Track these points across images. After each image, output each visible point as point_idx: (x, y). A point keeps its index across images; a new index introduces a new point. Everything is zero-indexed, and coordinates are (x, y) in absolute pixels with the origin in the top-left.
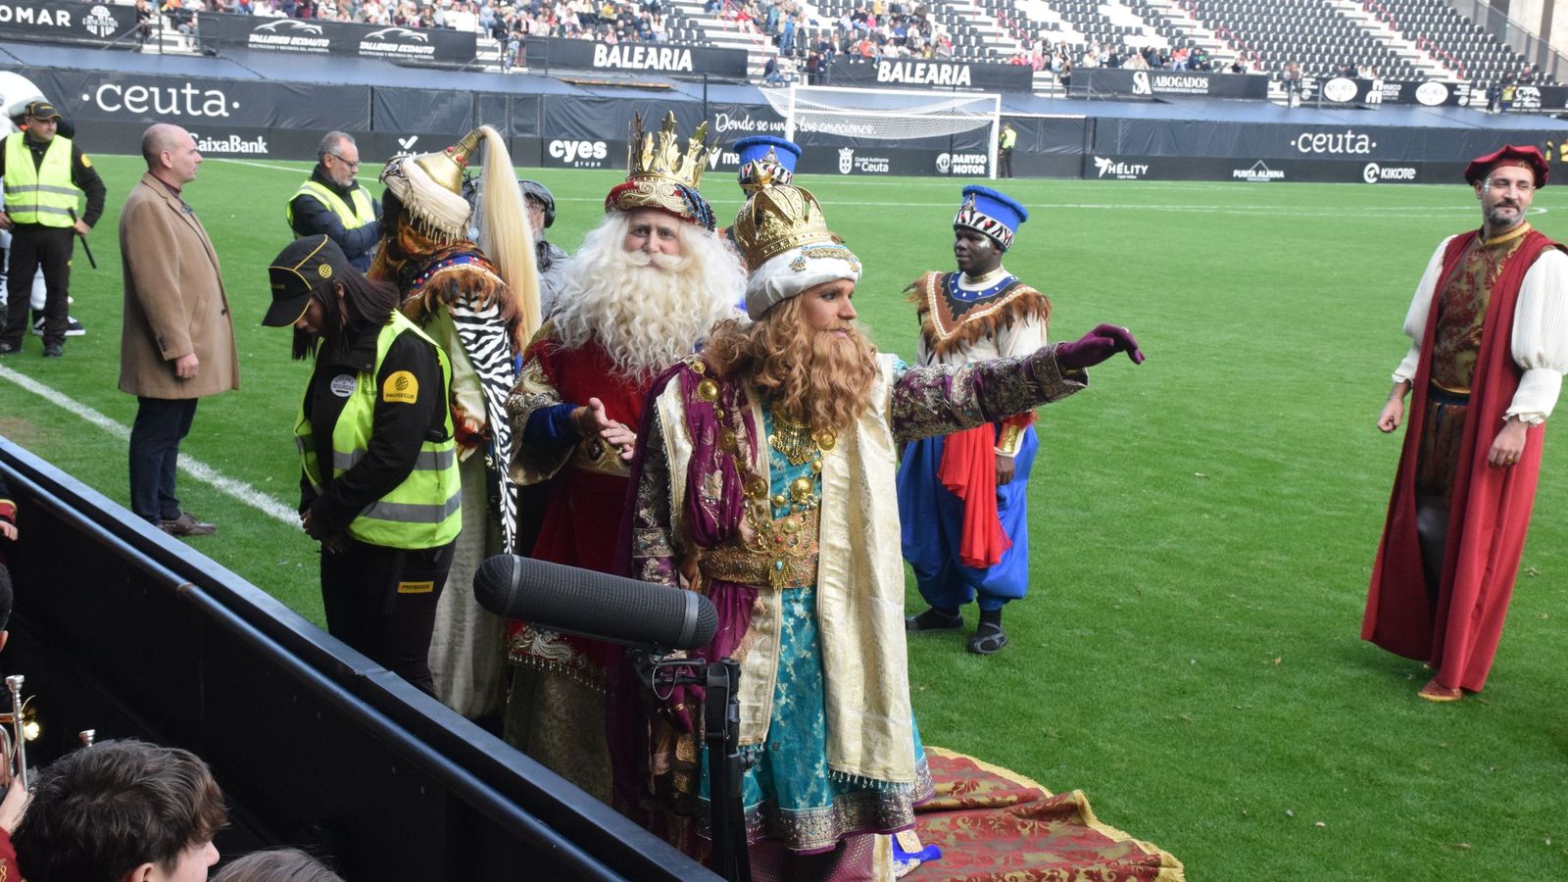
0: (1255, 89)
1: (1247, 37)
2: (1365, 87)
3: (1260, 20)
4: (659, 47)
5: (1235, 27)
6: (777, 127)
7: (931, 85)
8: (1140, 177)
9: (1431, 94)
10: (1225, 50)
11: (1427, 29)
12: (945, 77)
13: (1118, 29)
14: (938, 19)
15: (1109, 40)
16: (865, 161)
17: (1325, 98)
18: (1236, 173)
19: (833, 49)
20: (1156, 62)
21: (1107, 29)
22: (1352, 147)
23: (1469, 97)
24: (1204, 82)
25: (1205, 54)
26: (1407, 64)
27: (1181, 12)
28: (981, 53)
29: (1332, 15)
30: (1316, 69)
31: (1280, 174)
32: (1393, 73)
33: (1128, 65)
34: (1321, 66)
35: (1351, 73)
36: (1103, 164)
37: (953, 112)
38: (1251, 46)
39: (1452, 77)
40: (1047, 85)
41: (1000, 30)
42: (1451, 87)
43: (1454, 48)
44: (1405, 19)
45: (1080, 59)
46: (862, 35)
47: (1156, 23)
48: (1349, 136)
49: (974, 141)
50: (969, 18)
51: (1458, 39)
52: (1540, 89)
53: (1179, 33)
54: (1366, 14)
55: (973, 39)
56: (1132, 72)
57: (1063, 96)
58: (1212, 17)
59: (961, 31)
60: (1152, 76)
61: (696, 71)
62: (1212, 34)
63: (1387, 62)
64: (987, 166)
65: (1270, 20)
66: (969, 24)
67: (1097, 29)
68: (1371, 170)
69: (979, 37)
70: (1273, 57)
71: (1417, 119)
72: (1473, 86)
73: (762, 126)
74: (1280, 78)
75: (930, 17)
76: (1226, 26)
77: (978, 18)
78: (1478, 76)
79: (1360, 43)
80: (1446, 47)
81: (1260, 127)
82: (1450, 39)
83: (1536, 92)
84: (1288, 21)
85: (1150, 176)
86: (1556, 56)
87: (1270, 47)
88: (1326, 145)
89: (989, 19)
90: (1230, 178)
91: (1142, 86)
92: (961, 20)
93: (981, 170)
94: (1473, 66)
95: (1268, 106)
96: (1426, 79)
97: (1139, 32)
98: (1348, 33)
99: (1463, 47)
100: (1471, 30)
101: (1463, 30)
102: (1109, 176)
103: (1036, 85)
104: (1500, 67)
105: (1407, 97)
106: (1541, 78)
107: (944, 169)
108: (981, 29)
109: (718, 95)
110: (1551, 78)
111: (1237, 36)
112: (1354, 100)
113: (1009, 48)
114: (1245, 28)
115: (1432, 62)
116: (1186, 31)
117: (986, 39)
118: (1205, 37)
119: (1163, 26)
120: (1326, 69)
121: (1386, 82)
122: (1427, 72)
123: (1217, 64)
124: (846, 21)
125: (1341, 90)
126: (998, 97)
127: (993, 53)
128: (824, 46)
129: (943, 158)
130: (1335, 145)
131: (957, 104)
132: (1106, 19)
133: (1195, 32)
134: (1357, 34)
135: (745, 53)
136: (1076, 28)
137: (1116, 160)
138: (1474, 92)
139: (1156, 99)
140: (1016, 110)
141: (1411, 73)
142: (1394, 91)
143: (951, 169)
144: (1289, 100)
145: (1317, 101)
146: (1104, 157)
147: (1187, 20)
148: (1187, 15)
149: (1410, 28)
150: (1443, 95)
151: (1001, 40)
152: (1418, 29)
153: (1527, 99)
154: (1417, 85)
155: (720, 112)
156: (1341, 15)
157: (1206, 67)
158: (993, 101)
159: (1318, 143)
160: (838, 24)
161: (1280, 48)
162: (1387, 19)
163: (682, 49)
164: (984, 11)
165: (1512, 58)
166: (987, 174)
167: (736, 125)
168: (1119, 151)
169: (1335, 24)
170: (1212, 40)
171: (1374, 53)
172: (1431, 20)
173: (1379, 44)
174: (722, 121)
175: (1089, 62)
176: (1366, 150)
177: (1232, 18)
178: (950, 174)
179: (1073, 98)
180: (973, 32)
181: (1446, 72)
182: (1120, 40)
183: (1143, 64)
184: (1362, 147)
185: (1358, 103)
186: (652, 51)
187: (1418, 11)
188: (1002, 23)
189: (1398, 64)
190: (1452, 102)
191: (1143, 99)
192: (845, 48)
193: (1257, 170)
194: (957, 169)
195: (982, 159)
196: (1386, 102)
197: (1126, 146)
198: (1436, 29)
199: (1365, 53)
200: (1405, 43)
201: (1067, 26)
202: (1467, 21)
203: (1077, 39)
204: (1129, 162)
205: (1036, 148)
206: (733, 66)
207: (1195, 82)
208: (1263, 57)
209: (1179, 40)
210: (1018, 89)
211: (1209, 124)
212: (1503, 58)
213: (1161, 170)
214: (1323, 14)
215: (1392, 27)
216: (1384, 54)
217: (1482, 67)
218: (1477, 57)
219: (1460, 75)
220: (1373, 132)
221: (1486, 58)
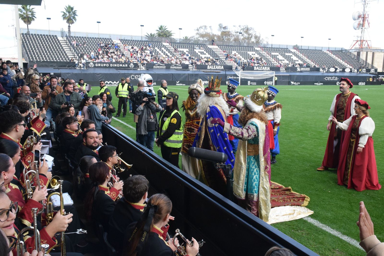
0: (318, 70)
1: (316, 61)
2: (336, 69)
3: (318, 58)
4: (218, 65)
5: (314, 60)
6: (238, 78)
7: (263, 70)
8: (299, 85)
9: (348, 70)
10: (312, 63)
11: (346, 59)
12: (265, 69)
13: (294, 60)
14: (264, 59)
15: (293, 62)
16: (252, 83)
17: (330, 71)
18: (315, 84)
19: (247, 65)
20: (301, 66)
21: (293, 60)
22: (334, 79)
23: (354, 71)
24: (309, 69)
25: (309, 64)
26: (343, 65)
27: (305, 57)
28: (271, 65)
29: (330, 57)
30: (328, 66)
31: (322, 84)
32: (341, 67)
33: (296, 66)
34: (329, 66)
35: (334, 67)
36: (292, 83)
37: (267, 75)
38: (317, 63)
39: (351, 67)
40: (282, 70)
41: (274, 61)
42: (351, 69)
43: (351, 62)
44: (343, 58)
45: (288, 65)
46: (251, 62)
47: (301, 59)
48: (334, 77)
49: (271, 79)
50: (269, 59)
51: (352, 61)
52: (366, 69)
53: (305, 61)
54: (336, 57)
55: (270, 63)
56: (297, 67)
57: (285, 71)
58: (310, 58)
59: (268, 61)
60: (300, 68)
61: (224, 69)
62: (310, 61)
63: (340, 65)
64: (273, 83)
65: (320, 58)
66: (269, 60)
67: (291, 60)
68: (338, 83)
69: (271, 62)
70: (321, 65)
71: (345, 74)
72: (354, 69)
73: (235, 78)
74: (322, 68)
75: (263, 59)
76: (312, 59)
77: (271, 59)
78: (355, 67)
79: (335, 62)
80: (350, 62)
81: (319, 76)
82: (350, 61)
83: (365, 70)
84: (323, 59)
85: (300, 84)
86: (368, 64)
87: (320, 63)
88: (330, 79)
89: (272, 59)
90: (314, 85)
91: (299, 69)
92: (268, 60)
93: (272, 84)
94: (354, 66)
95: (320, 73)
96: (347, 68)
97: (298, 61)
98: (333, 60)
99: (353, 62)
100: (354, 60)
101: (352, 60)
102: (293, 85)
103: (281, 70)
104: (359, 66)
105: (344, 71)
106: (366, 67)
107: (266, 84)
108: (271, 61)
109: (228, 73)
110: (368, 67)
111: (314, 61)
112: (334, 71)
113: (276, 64)
114: (316, 60)
115: (348, 65)
116: (306, 60)
117: (272, 63)
118: (309, 61)
119: (302, 60)
120: (330, 66)
121: (340, 68)
122: (347, 67)
123: (311, 66)
124: (249, 60)
125: (332, 70)
126: (274, 72)
127: (273, 65)
128: (245, 64)
129: (265, 82)
130: (331, 79)
131: (267, 73)
132: (292, 59)
133: (307, 61)
134: (335, 60)
135: (232, 66)
136: (287, 60)
137: (294, 82)
138: (355, 70)
139: (301, 72)
140: (277, 74)
141: (344, 67)
142: (341, 70)
143: (267, 84)
144: (323, 72)
145: (328, 72)
146: (292, 82)
147: (306, 59)
148: (306, 58)
149: (343, 59)
150: (350, 70)
151: (275, 63)
152: (345, 59)
153: (364, 71)
154: (345, 69)
155: (228, 76)
156: (332, 57)
157: (310, 66)
158: (274, 73)
159: (329, 79)
160: (247, 61)
161: (322, 63)
162: (340, 58)
163: (222, 66)
164: (272, 58)
165: (361, 64)
166: (273, 85)
167: (231, 77)
168: (295, 80)
169: (331, 59)
170: (310, 62)
171: (338, 64)
172: (347, 58)
173: (338, 62)
174: (228, 77)
175: (290, 66)
176: (337, 80)
177: (313, 58)
178: (266, 85)
179: (287, 72)
180: (270, 61)
181: (350, 67)
182: (295, 62)
183: (299, 66)
184: (336, 79)
185: (335, 72)
186: (217, 66)
187: (345, 57)
188: (275, 60)
189: (342, 65)
190: (351, 71)
191: (299, 72)
192: (249, 65)
193: (318, 83)
194: (268, 84)
195: (272, 82)
196: (340, 72)
197: (296, 80)
198: (348, 59)
199: (336, 64)
200: (343, 62)
201: (286, 60)
202: (353, 58)
203: (287, 62)
204: (297, 82)
205: (281, 80)
206: (230, 68)
207: (307, 69)
208: (319, 64)
209: (305, 62)
210: (278, 71)
211: (310, 76)
212: (359, 64)
213: (302, 83)
214: (329, 57)
215: (340, 59)
216: (339, 64)
217: (356, 66)
218: (355, 64)
219: (352, 67)
220: (338, 77)
221: (356, 64)
